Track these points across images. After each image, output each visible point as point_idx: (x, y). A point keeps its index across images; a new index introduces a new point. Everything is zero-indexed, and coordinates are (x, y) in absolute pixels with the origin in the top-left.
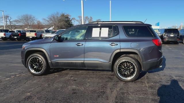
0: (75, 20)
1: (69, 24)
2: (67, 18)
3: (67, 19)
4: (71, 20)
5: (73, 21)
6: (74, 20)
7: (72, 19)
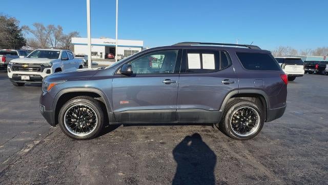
0: (29, 30)
1: (16, 38)
2: (12, 25)
3: (10, 27)
4: (21, 30)
5: (23, 32)
6: (27, 31)
7: (23, 27)
